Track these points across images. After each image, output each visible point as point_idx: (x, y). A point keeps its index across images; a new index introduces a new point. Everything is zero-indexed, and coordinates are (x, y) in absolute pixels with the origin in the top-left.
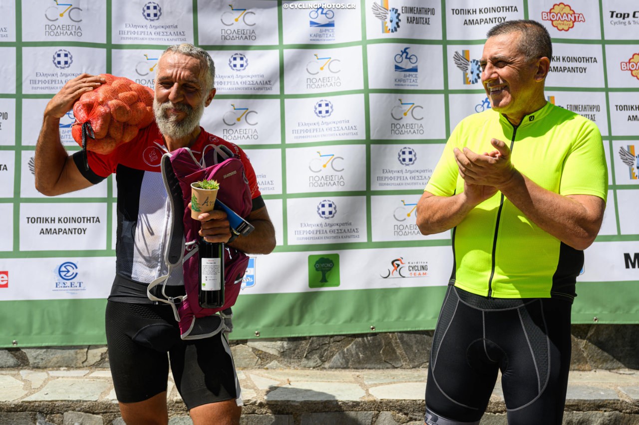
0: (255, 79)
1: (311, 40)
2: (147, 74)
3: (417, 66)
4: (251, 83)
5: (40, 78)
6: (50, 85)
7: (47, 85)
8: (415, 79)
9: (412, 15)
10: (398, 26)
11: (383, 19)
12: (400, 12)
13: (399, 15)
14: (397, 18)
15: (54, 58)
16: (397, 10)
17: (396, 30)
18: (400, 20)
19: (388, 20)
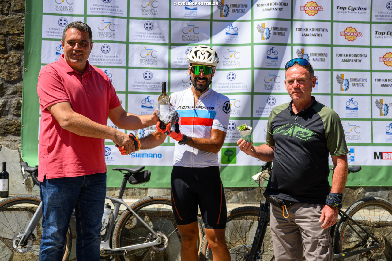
1: (226, 42)
2: (146, 57)
3: (277, 57)
5: (95, 58)
7: (98, 61)
8: (276, 63)
9: (276, 31)
10: (269, 37)
11: (262, 33)
12: (270, 29)
13: (270, 31)
14: (269, 32)
15: (102, 48)
16: (269, 29)
17: (268, 38)
18: (270, 34)
19: (264, 33)
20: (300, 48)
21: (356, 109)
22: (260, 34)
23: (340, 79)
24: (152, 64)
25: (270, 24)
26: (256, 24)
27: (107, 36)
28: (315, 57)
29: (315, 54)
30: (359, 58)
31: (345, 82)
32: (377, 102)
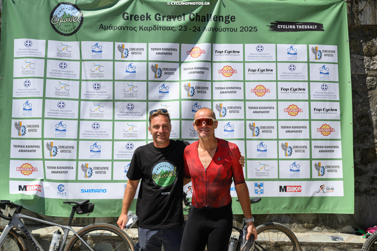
4: (135, 115)
5: (52, 112)
6: (56, 115)
7: (54, 114)
9: (199, 90)
10: (194, 94)
11: (188, 91)
12: (195, 88)
13: (194, 89)
14: (194, 91)
15: (58, 104)
16: (193, 88)
17: (193, 96)
18: (194, 92)
19: (190, 92)
20: (218, 103)
21: (266, 151)
22: (187, 92)
23: (252, 127)
24: (100, 116)
25: (194, 84)
26: (183, 84)
27: (63, 94)
28: (231, 110)
29: (231, 108)
30: (268, 110)
31: (256, 129)
32: (283, 145)
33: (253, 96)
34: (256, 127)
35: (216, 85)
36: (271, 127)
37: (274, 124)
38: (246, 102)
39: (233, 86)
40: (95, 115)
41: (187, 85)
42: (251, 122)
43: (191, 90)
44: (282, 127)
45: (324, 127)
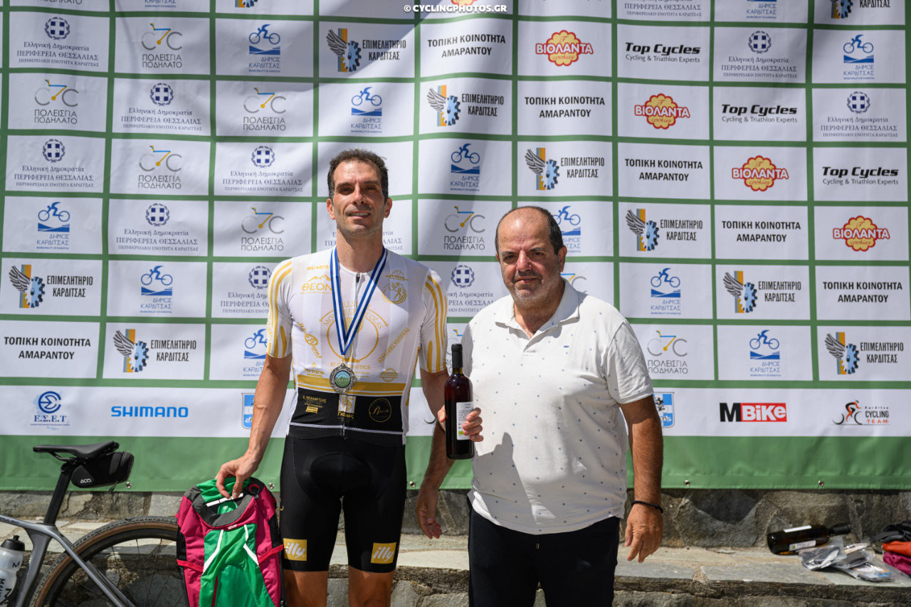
0: (281, 178)
1: (352, 131)
2: (153, 169)
3: (479, 167)
4: (277, 182)
5: (28, 173)
6: (39, 181)
7: (35, 181)
8: (475, 182)
9: (475, 104)
10: (457, 118)
11: (440, 108)
12: (459, 100)
13: (459, 103)
14: (456, 107)
15: (44, 149)
16: (456, 98)
17: (454, 122)
18: (459, 111)
19: (445, 111)
20: (533, 146)
21: (677, 295)
22: (434, 112)
23: (636, 222)
24: (169, 186)
25: (458, 88)
26: (425, 87)
27: (57, 119)
28: (574, 167)
29: (573, 161)
30: (683, 171)
31: (647, 229)
32: (728, 279)
33: (640, 127)
34: (647, 220)
35: (527, 89)
36: (693, 224)
37: (702, 213)
38: (620, 145)
39: (578, 95)
40: (155, 182)
41: (436, 90)
42: (634, 207)
43: (448, 104)
44: (729, 225)
45: (854, 224)
